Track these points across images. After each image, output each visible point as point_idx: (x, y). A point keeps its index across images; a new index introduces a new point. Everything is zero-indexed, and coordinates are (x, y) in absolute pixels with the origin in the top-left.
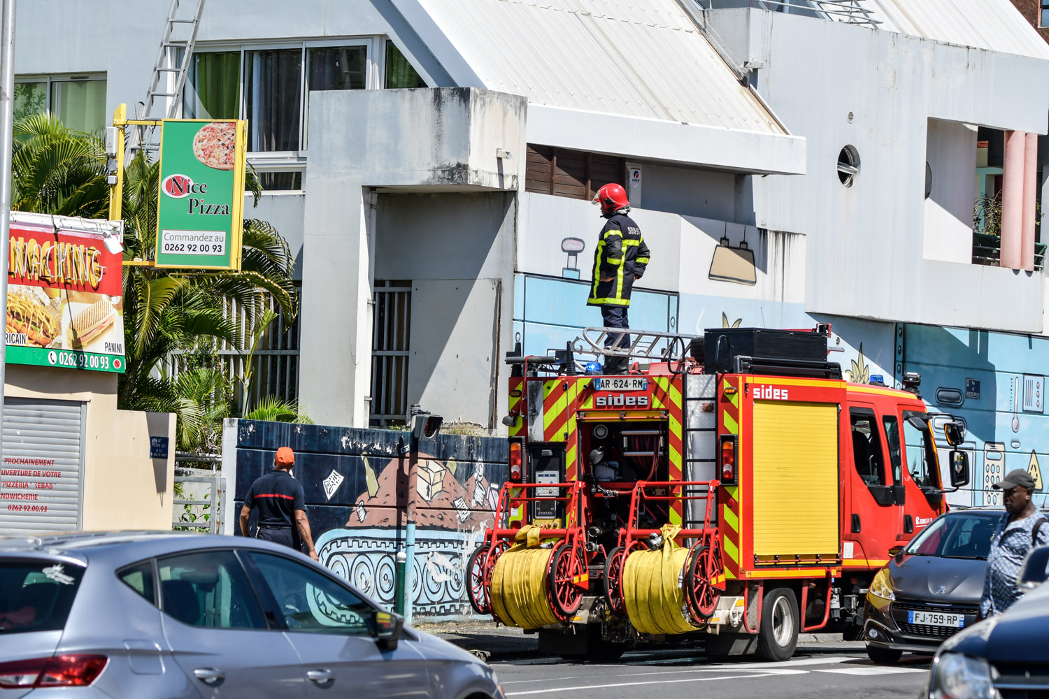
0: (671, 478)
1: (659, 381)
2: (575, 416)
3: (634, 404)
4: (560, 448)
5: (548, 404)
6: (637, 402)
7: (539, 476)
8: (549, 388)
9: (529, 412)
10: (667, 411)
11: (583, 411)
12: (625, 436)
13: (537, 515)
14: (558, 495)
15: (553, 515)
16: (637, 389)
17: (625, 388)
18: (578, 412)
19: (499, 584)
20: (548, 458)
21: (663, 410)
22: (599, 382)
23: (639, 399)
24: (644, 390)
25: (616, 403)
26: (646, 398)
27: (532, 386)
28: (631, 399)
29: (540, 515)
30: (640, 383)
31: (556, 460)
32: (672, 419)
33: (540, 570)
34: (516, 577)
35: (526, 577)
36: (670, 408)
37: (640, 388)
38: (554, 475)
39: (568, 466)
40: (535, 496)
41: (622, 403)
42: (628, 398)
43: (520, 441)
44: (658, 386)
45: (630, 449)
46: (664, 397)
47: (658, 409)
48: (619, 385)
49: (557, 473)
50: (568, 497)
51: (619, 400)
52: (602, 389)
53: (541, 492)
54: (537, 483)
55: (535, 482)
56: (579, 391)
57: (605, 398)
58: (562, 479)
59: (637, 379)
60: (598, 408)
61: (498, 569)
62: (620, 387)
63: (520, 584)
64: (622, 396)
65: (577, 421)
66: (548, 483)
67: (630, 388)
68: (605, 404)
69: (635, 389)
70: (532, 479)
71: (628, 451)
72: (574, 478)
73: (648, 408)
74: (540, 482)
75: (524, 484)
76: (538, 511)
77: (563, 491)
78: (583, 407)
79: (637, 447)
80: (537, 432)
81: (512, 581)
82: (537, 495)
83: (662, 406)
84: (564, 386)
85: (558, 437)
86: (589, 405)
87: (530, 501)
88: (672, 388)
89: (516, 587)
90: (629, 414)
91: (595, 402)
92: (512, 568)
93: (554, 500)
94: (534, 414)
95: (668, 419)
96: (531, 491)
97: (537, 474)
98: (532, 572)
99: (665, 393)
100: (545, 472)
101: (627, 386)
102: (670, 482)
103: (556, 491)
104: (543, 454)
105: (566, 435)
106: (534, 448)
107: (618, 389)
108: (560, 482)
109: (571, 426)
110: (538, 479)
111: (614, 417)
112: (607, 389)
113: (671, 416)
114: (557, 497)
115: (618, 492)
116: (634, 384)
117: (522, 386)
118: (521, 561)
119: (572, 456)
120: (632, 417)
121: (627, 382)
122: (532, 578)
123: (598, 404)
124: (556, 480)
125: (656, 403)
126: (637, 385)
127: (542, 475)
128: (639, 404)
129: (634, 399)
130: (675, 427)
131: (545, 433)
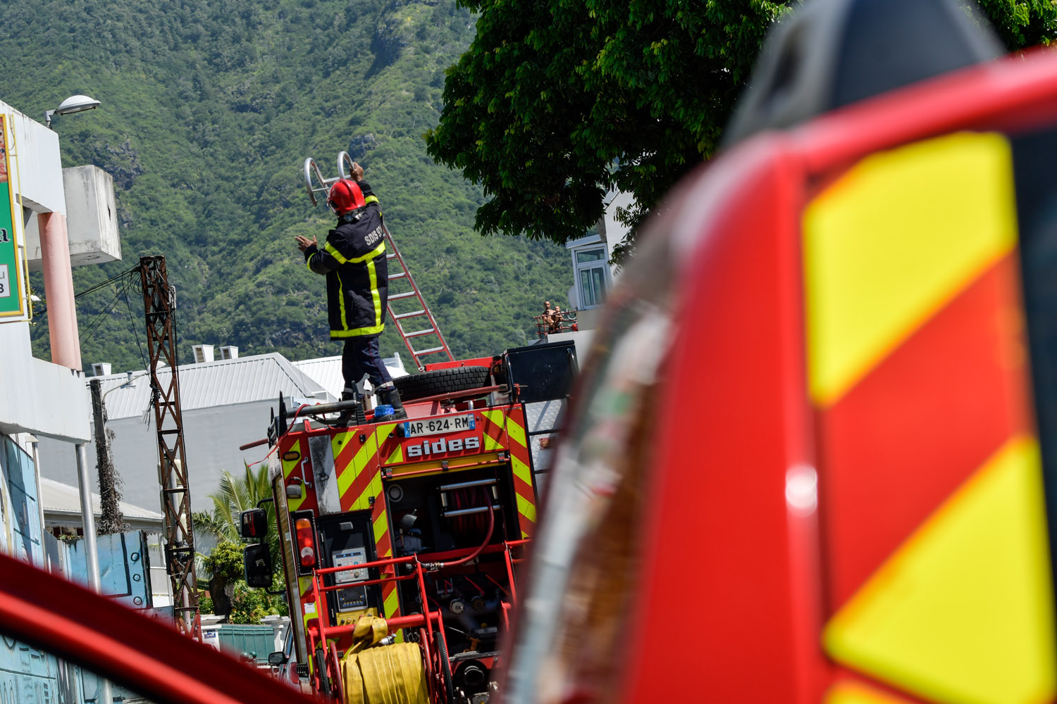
0: (524, 535)
1: (490, 415)
2: (379, 475)
3: (461, 448)
4: (363, 519)
5: (341, 464)
6: (464, 445)
7: (338, 557)
8: (340, 443)
9: (316, 478)
10: (507, 453)
11: (389, 466)
12: (443, 492)
13: (342, 608)
14: (368, 578)
15: (365, 605)
16: (462, 429)
17: (445, 431)
18: (383, 469)
19: (360, 695)
20: (349, 532)
21: (500, 451)
22: (408, 427)
23: (467, 441)
24: (472, 430)
25: (435, 451)
26: (476, 439)
27: (315, 444)
28: (455, 443)
29: (346, 607)
30: (465, 421)
31: (359, 536)
32: (515, 461)
33: (416, 668)
34: (383, 682)
35: (399, 681)
36: (510, 447)
37: (466, 428)
38: (359, 554)
39: (377, 538)
40: (335, 583)
41: (444, 449)
42: (451, 443)
43: (308, 515)
44: (488, 421)
45: (450, 508)
46: (500, 435)
47: (494, 452)
48: (437, 426)
49: (362, 550)
50: (383, 578)
51: (439, 447)
52: (413, 435)
53: (342, 578)
54: (336, 567)
55: (332, 566)
56: (381, 441)
57: (419, 446)
58: (370, 557)
59: (460, 417)
60: (410, 460)
61: (351, 675)
62: (438, 429)
63: (392, 691)
64: (443, 441)
65: (383, 480)
66: (351, 564)
67: (453, 429)
68: (420, 453)
69: (459, 429)
70: (330, 563)
71: (448, 511)
72: (389, 553)
73: (478, 452)
74: (340, 565)
75: (321, 570)
76: (342, 603)
77: (374, 572)
78: (387, 463)
79: (459, 503)
80: (331, 501)
81: (379, 688)
82: (337, 581)
83: (500, 447)
84: (360, 438)
85: (362, 503)
86: (398, 457)
87: (330, 591)
88: (510, 422)
89: (387, 695)
90: (454, 462)
91: (406, 453)
92: (375, 672)
93: (362, 585)
94: (323, 479)
95: (509, 463)
96: (329, 579)
97: (334, 557)
98: (406, 673)
99: (501, 430)
100: (345, 552)
101: (448, 427)
102: (523, 541)
103: (364, 574)
104: (342, 528)
105: (372, 500)
106: (328, 523)
107: (436, 432)
108: (369, 559)
109: (375, 487)
110: (337, 561)
111: (433, 469)
112: (421, 434)
113: (513, 457)
114: (365, 580)
115: (442, 564)
116: (456, 423)
117: (298, 445)
118: (382, 661)
119: (381, 526)
120: (456, 465)
121: (447, 422)
122: (407, 679)
123: (410, 455)
124: (361, 560)
125: (490, 444)
126: (461, 424)
127: (342, 556)
128: (468, 447)
129: (460, 442)
130: (521, 471)
131: (342, 501)
